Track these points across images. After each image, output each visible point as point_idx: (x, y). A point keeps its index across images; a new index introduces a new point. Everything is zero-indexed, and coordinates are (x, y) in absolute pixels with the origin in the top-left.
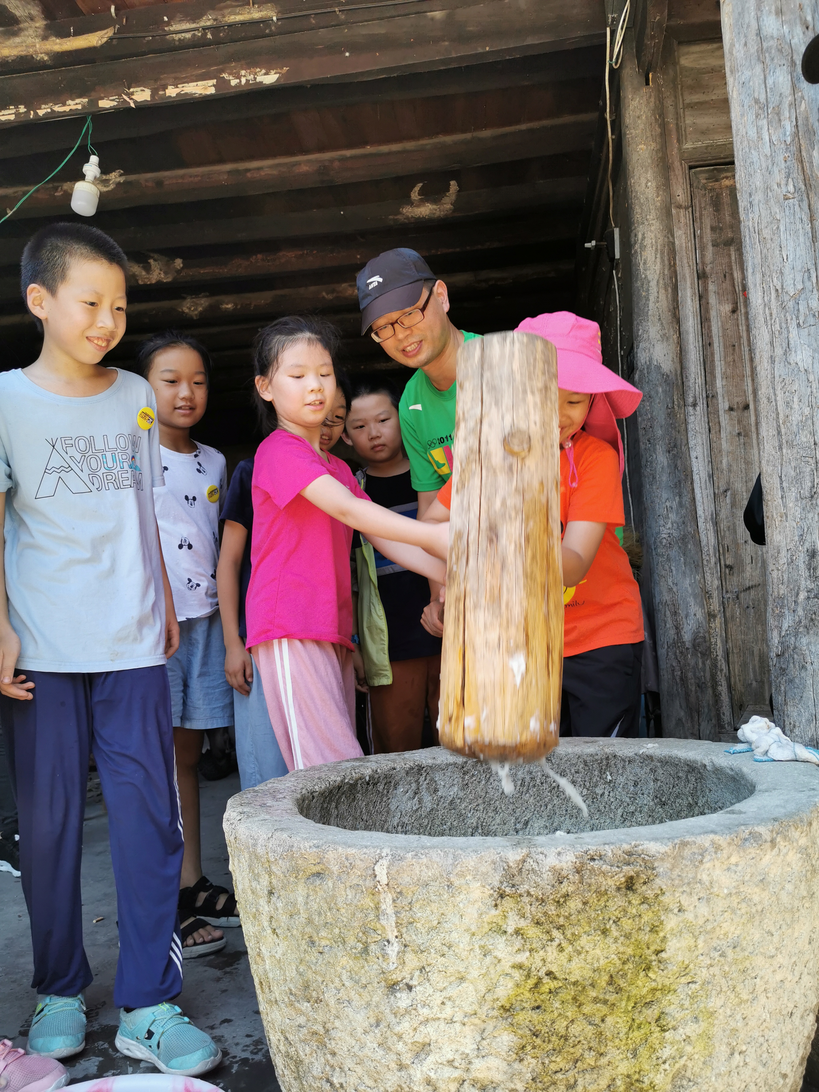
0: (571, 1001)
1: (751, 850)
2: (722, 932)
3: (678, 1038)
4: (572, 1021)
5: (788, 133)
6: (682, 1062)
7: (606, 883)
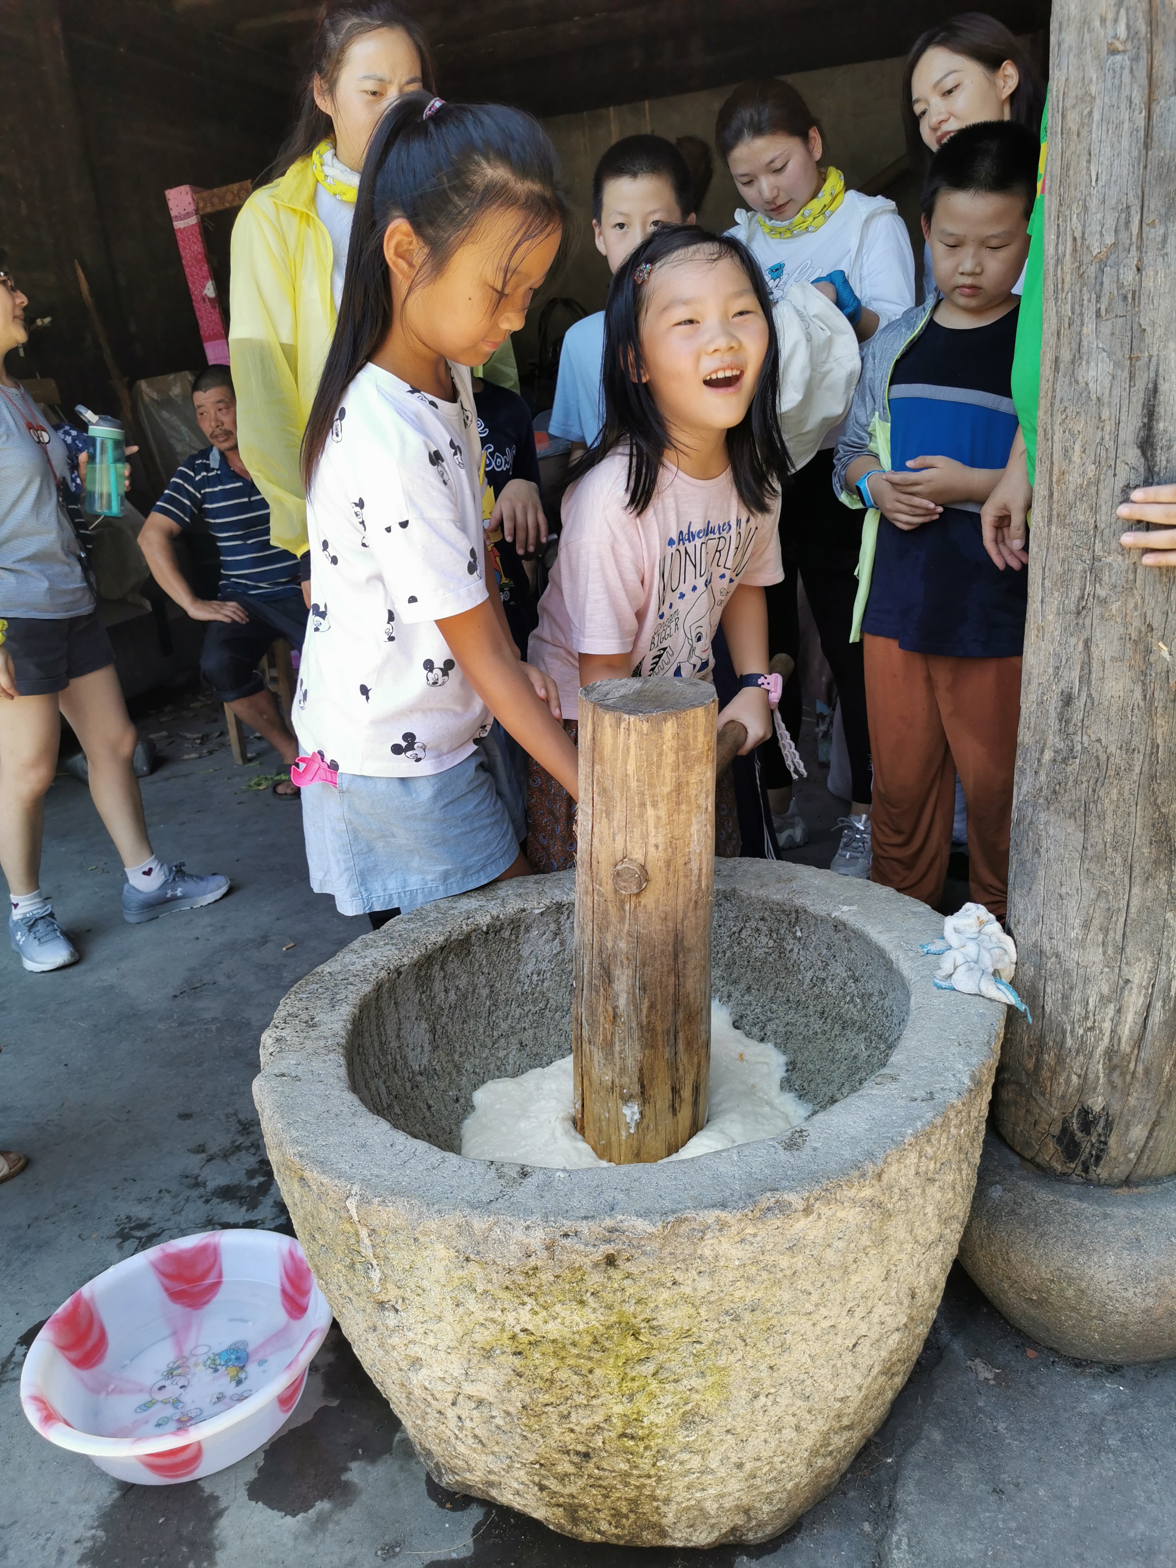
0: (552, 1354)
1: (776, 1220)
2: (736, 1297)
3: (681, 1388)
4: (556, 1370)
6: (689, 1406)
7: (579, 1260)
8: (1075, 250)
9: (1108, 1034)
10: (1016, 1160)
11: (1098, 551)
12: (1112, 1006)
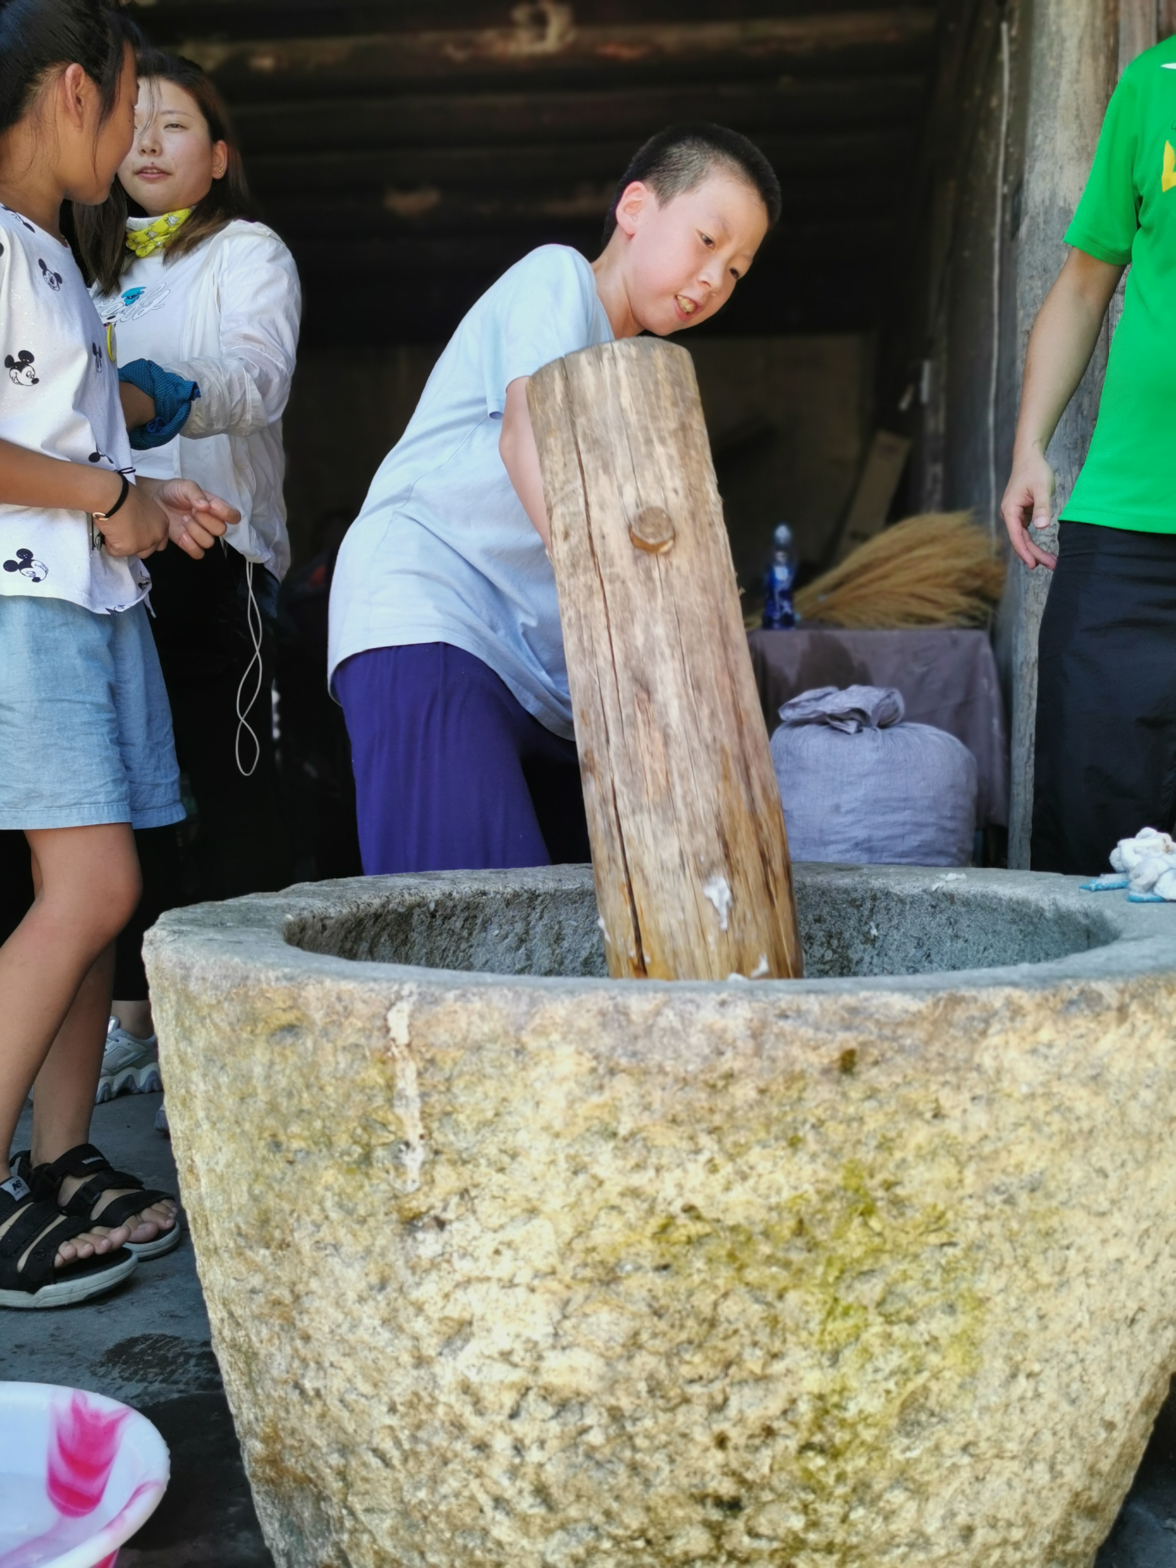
0: (724, 1259)
1: (1080, 1022)
2: (1013, 1161)
3: (915, 1338)
4: (725, 1295)
6: (920, 1380)
7: (802, 1059)
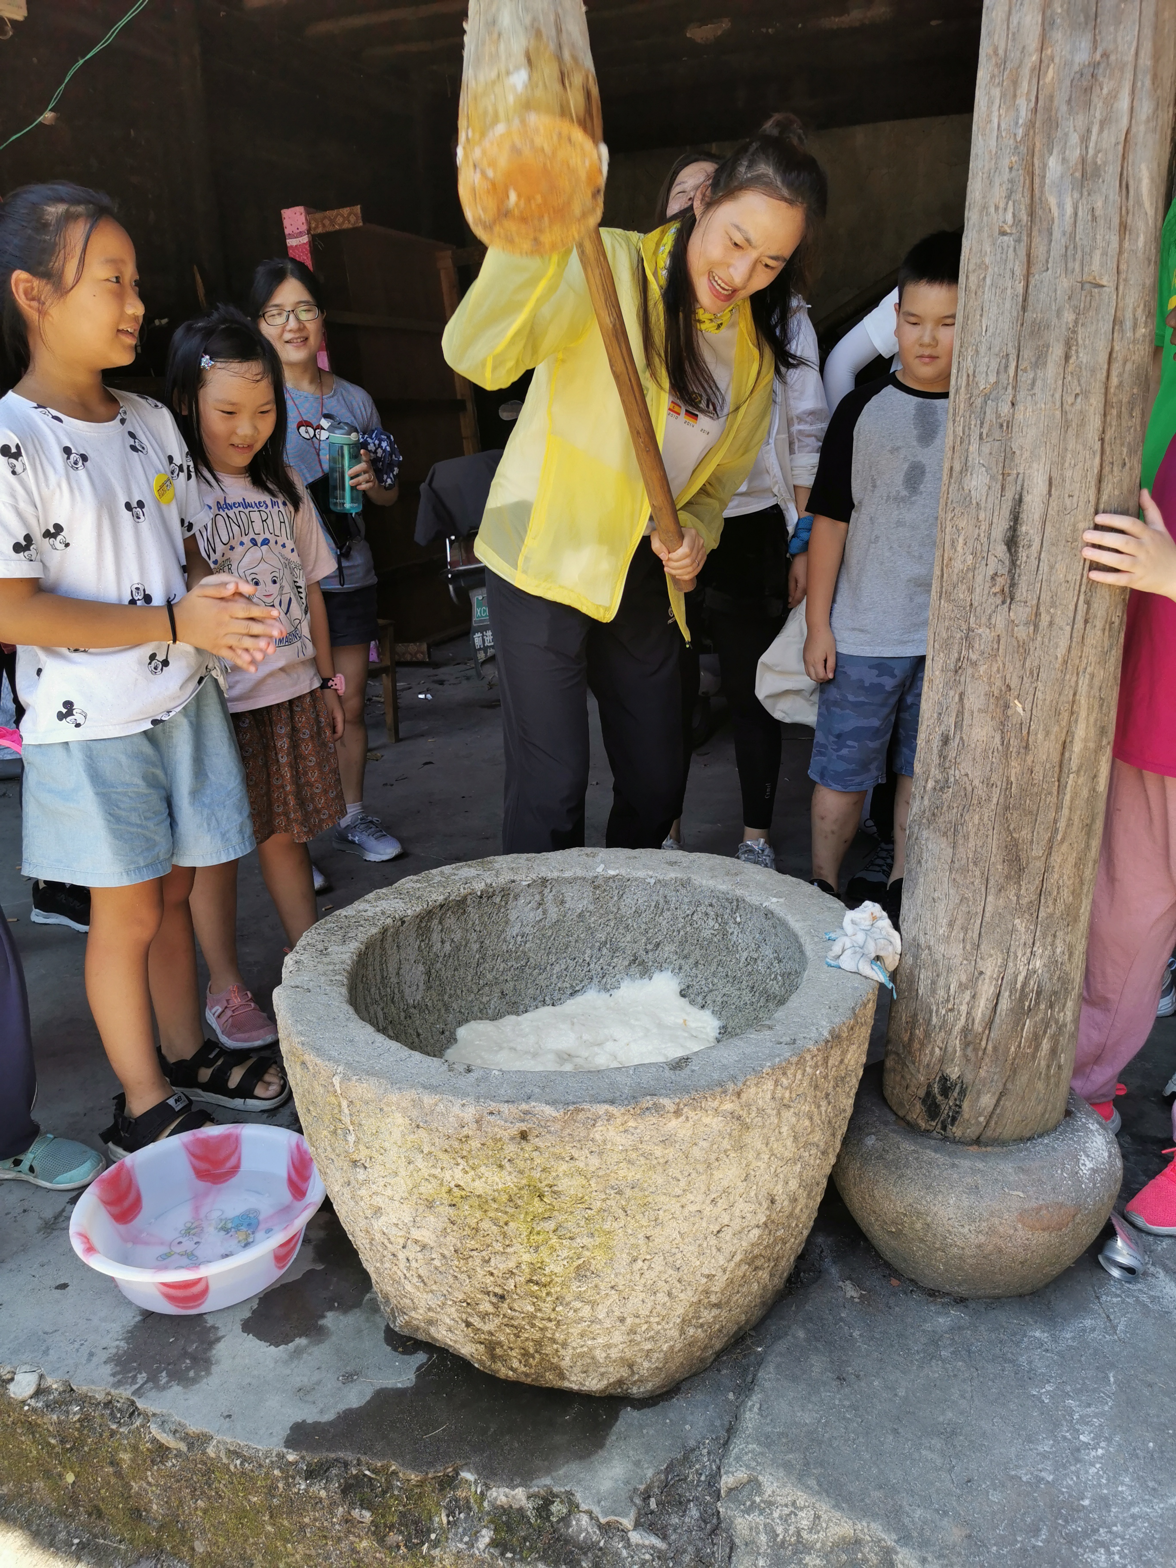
0: (477, 1207)
1: (652, 1118)
2: (619, 1177)
4: (481, 1220)
5: (1021, 122)
6: (580, 1261)
7: (501, 1133)
8: (968, 384)
9: (964, 1015)
10: (894, 1118)
11: (973, 625)
12: (968, 992)
